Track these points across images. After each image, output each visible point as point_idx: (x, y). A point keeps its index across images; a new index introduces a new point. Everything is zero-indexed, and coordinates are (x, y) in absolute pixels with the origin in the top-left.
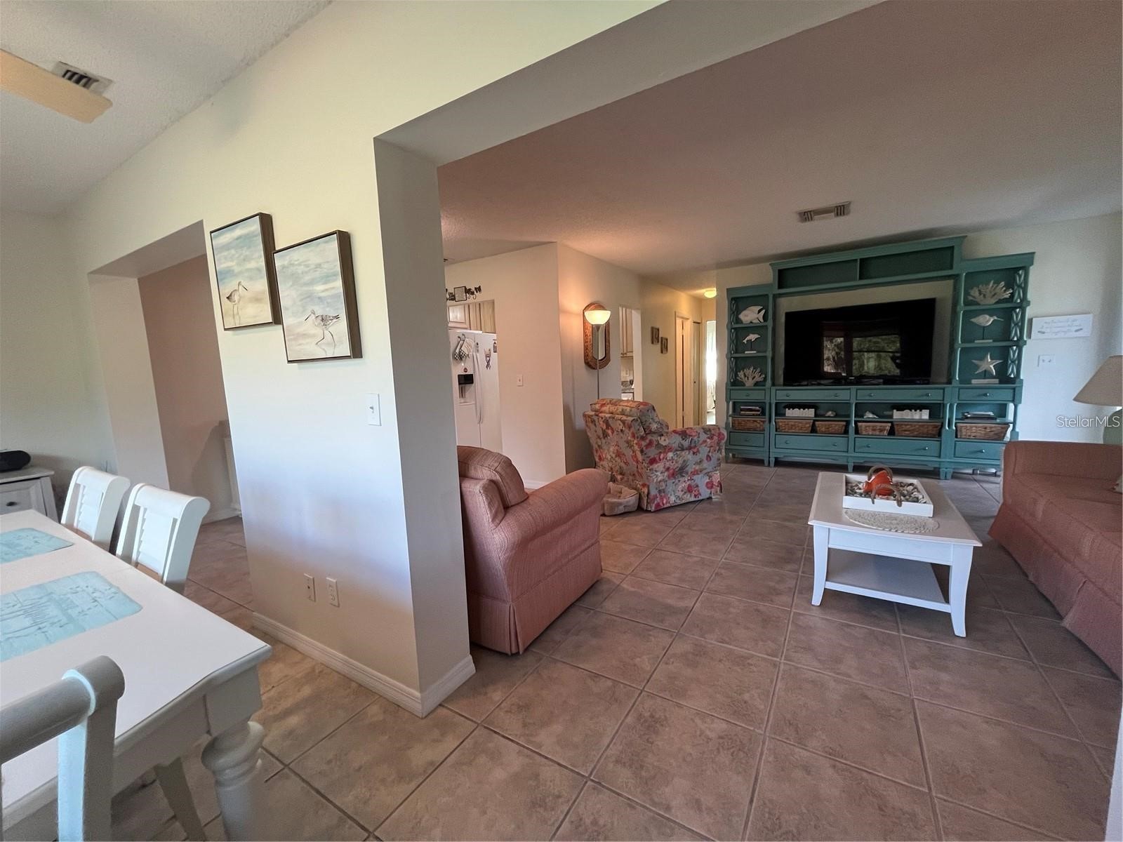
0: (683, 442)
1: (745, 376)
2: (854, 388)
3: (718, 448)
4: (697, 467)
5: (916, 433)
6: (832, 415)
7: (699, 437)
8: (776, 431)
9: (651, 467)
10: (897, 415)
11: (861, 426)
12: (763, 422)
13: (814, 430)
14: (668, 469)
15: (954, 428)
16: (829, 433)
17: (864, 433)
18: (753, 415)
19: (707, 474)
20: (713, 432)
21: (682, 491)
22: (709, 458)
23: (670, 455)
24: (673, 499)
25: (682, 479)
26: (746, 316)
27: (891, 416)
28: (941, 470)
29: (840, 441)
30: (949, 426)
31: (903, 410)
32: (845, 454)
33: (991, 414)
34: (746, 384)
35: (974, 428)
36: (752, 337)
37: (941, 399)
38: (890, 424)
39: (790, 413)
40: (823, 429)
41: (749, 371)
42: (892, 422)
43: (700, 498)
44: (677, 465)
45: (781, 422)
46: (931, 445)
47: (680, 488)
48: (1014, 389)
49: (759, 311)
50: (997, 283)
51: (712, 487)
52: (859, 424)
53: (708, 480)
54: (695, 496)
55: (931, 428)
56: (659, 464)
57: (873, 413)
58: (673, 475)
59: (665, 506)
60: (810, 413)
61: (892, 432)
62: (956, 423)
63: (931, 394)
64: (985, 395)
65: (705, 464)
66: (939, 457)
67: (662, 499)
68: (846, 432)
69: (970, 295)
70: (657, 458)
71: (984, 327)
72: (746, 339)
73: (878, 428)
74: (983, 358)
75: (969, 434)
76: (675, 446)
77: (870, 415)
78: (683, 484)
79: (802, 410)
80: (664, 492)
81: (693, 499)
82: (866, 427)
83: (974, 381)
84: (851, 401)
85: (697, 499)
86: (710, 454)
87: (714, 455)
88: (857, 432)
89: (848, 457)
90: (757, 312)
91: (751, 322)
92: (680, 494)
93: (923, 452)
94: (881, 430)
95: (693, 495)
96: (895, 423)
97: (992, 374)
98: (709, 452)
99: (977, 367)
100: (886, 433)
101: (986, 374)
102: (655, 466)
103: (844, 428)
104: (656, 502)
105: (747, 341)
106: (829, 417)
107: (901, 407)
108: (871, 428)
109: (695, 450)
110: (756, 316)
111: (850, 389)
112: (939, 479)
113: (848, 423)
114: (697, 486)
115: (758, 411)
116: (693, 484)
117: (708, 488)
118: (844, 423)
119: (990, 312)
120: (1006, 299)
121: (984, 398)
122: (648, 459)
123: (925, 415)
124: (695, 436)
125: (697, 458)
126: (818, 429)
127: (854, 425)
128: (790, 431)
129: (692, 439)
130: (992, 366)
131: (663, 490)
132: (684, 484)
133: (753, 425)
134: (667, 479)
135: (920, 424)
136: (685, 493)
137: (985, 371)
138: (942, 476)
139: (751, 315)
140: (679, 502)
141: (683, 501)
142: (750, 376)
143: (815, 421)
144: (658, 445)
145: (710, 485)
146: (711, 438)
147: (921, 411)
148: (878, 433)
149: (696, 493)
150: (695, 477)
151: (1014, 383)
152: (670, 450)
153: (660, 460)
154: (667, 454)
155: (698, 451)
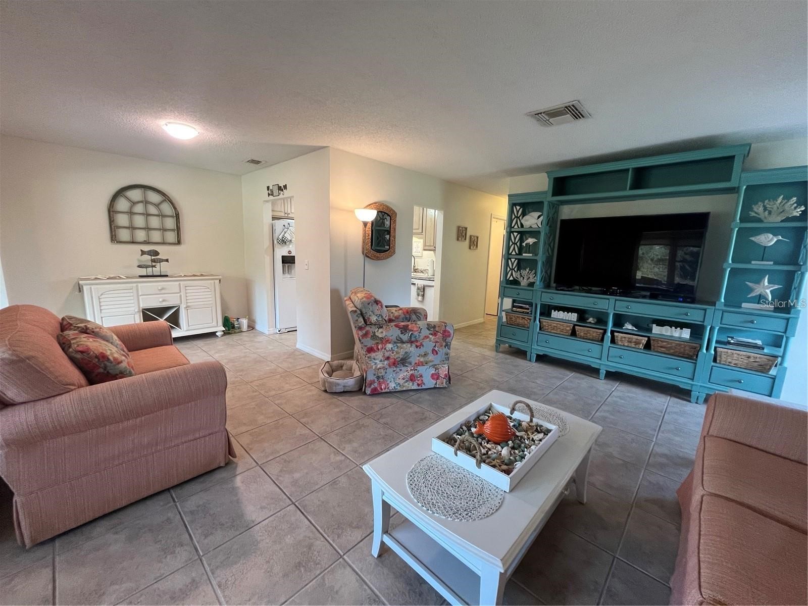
0: (402, 336)
1: (521, 276)
2: (612, 298)
3: (444, 344)
4: (422, 359)
5: (672, 351)
6: (592, 322)
7: (420, 332)
8: (540, 329)
9: (369, 355)
10: (656, 329)
11: (617, 337)
12: (530, 320)
13: (574, 333)
14: (388, 358)
15: (713, 352)
16: (585, 338)
17: (620, 343)
18: (523, 312)
19: (434, 366)
20: (437, 329)
21: (403, 379)
22: (434, 352)
23: (389, 346)
24: (392, 385)
25: (404, 369)
26: (527, 221)
27: (650, 330)
28: (693, 393)
29: (595, 348)
30: (707, 349)
31: (662, 325)
32: (598, 361)
33: (759, 342)
34: (521, 283)
35: (736, 355)
36: (531, 241)
37: (702, 320)
38: (646, 339)
39: (555, 314)
40: (582, 334)
41: (525, 272)
42: (649, 337)
43: (424, 387)
44: (397, 356)
45: (545, 321)
46: (685, 366)
47: (401, 375)
48: (788, 319)
49: (539, 217)
50: (787, 198)
51: (438, 379)
52: (616, 334)
53: (434, 372)
54: (418, 385)
55: (687, 348)
56: (377, 353)
57: (633, 325)
58: (395, 364)
59: (384, 391)
60: (573, 317)
61: (648, 346)
62: (715, 348)
63: (693, 314)
64: (752, 322)
65: (431, 357)
66: (692, 379)
67: (380, 384)
68: (602, 340)
69: (752, 211)
70: (375, 348)
71: (765, 247)
72: (525, 242)
73: (634, 340)
74: (758, 281)
75: (729, 360)
76: (394, 338)
77: (628, 326)
78: (404, 373)
79: (566, 313)
80: (383, 378)
81: (415, 387)
82: (622, 337)
83: (744, 305)
84: (609, 311)
85: (420, 388)
86: (436, 349)
87: (440, 350)
88: (613, 341)
89: (601, 364)
90: (537, 217)
91: (531, 227)
92: (402, 382)
93: (675, 372)
94: (637, 343)
95: (416, 384)
96: (651, 338)
97: (767, 299)
98: (435, 346)
99: (751, 290)
100: (641, 346)
101: (760, 299)
102: (373, 355)
103: (601, 336)
104: (372, 386)
105: (526, 244)
106: (590, 323)
107: (661, 323)
108: (627, 339)
109: (418, 344)
110: (536, 221)
111: (608, 299)
112: (690, 401)
113: (605, 331)
114: (421, 376)
115: (528, 309)
116: (416, 373)
117: (433, 379)
118: (601, 331)
119: (774, 231)
120: (795, 217)
121: (751, 325)
122: (366, 348)
123: (686, 334)
124: (415, 331)
125: (422, 351)
126: (577, 333)
127: (609, 334)
128: (553, 331)
129: (412, 334)
130: (768, 291)
131: (382, 376)
132: (407, 373)
133: (521, 321)
134: (387, 367)
135: (677, 342)
136: (407, 381)
137: (760, 295)
138: (693, 399)
139: (532, 220)
140: (399, 389)
141: (404, 389)
142: (526, 277)
143: (575, 325)
144: (374, 337)
145: (436, 377)
146: (435, 334)
147: (681, 329)
148: (633, 346)
149: (419, 382)
150: (419, 368)
151: (789, 313)
152: (388, 341)
153: (379, 350)
154: (385, 345)
155: (422, 345)
